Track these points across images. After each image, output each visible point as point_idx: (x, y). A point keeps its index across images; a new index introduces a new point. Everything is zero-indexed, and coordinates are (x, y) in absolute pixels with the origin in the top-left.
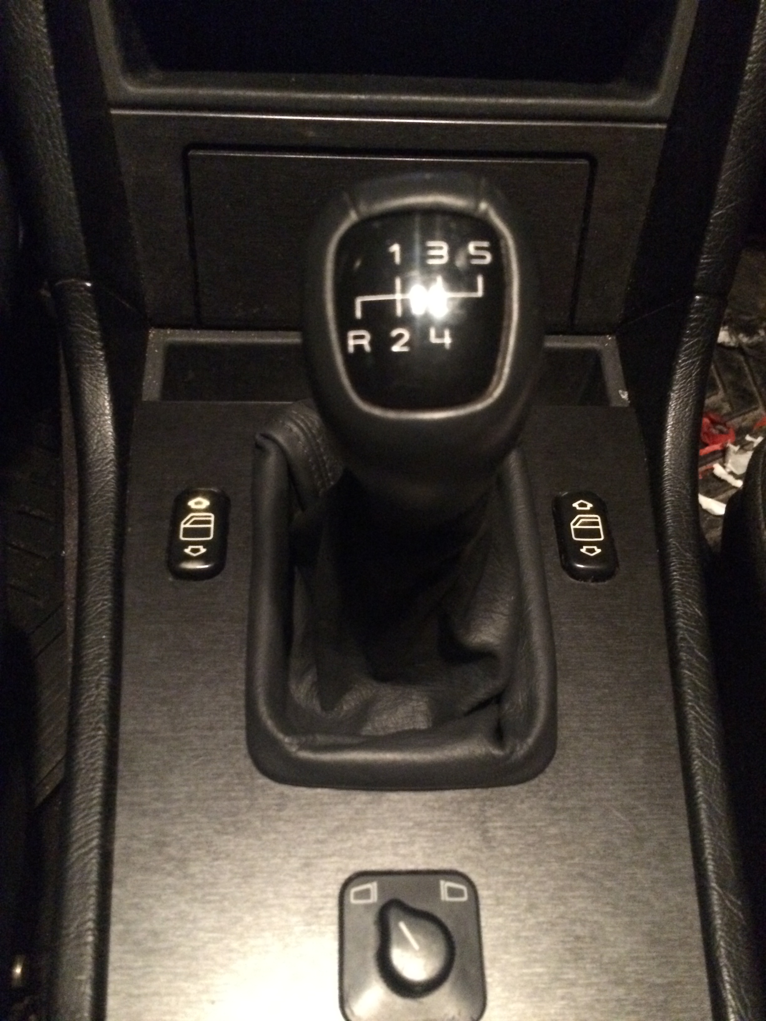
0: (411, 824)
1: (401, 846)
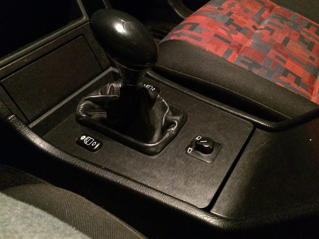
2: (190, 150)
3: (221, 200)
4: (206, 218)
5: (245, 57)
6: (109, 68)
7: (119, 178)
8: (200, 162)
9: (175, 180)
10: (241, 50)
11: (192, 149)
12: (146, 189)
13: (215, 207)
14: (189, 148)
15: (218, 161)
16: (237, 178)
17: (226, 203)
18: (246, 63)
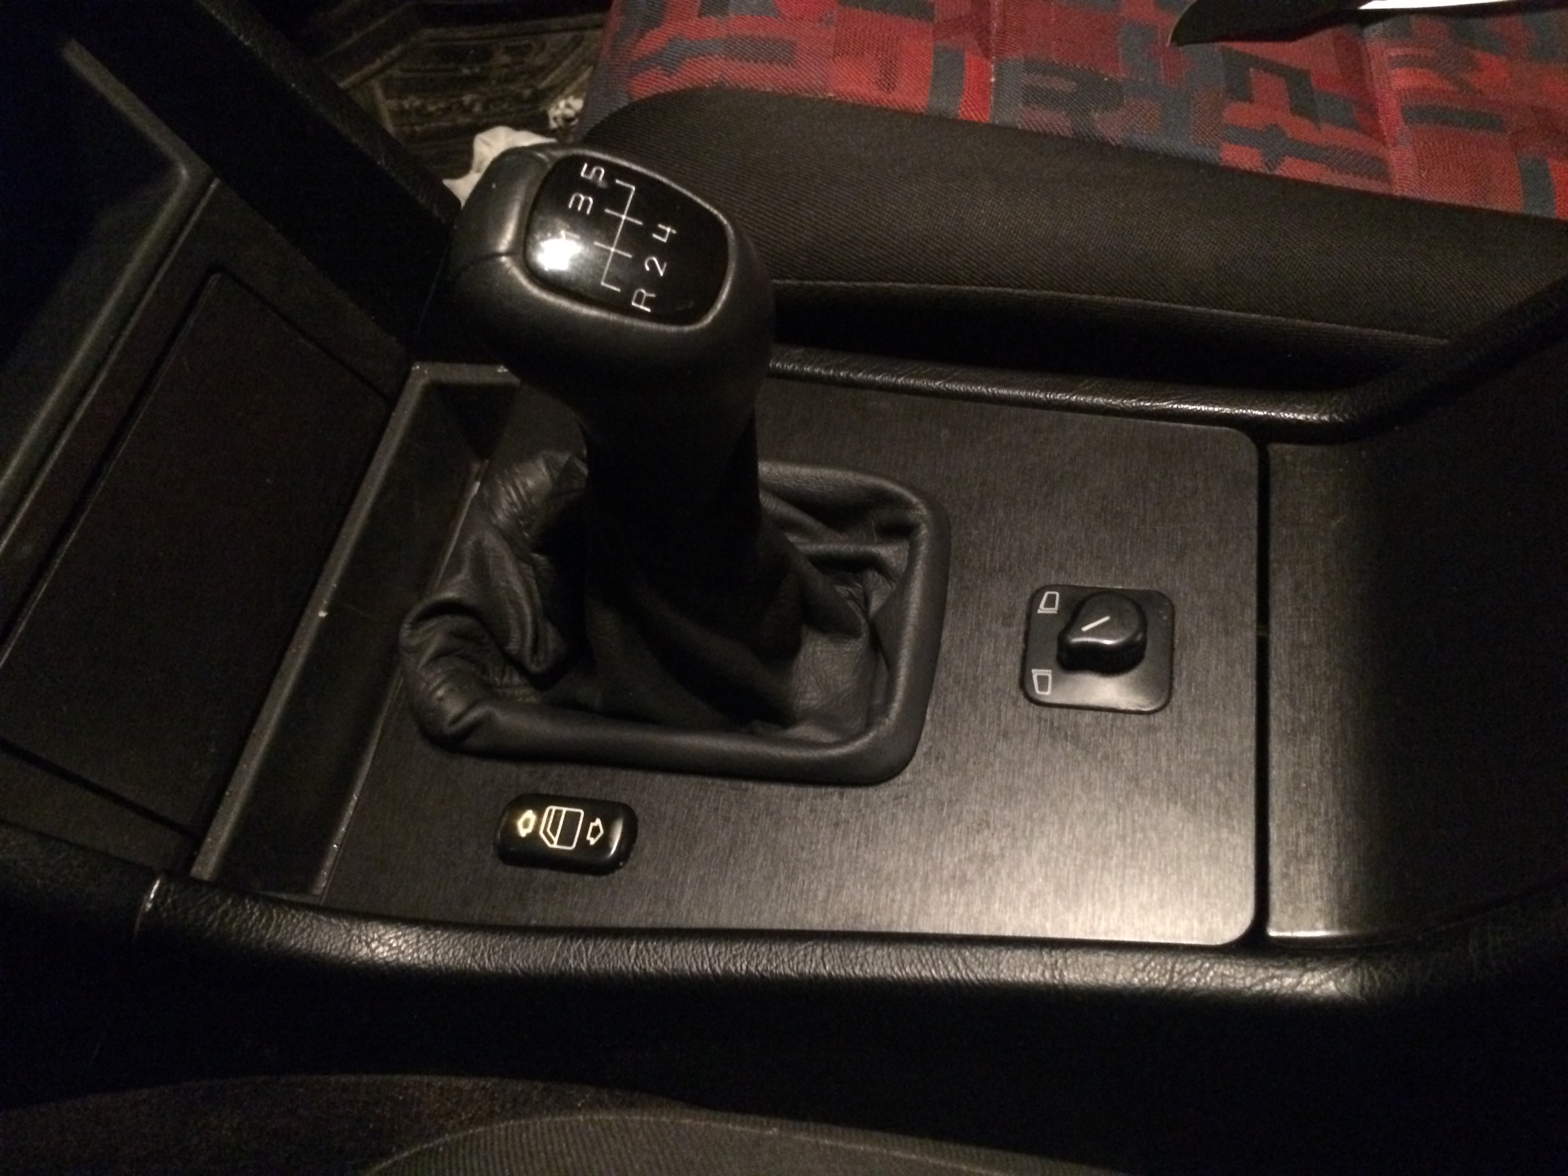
0: (977, 634)
1: (998, 645)
2: (1043, 680)
3: (1287, 866)
4: (1272, 985)
5: (1030, 66)
6: (407, 374)
7: (805, 955)
8: (1114, 720)
9: (1054, 854)
10: (994, 32)
11: (1048, 673)
12: (951, 957)
13: (1278, 906)
14: (1036, 673)
15: (1189, 686)
16: (1305, 732)
17: (1314, 867)
18: (1052, 99)
